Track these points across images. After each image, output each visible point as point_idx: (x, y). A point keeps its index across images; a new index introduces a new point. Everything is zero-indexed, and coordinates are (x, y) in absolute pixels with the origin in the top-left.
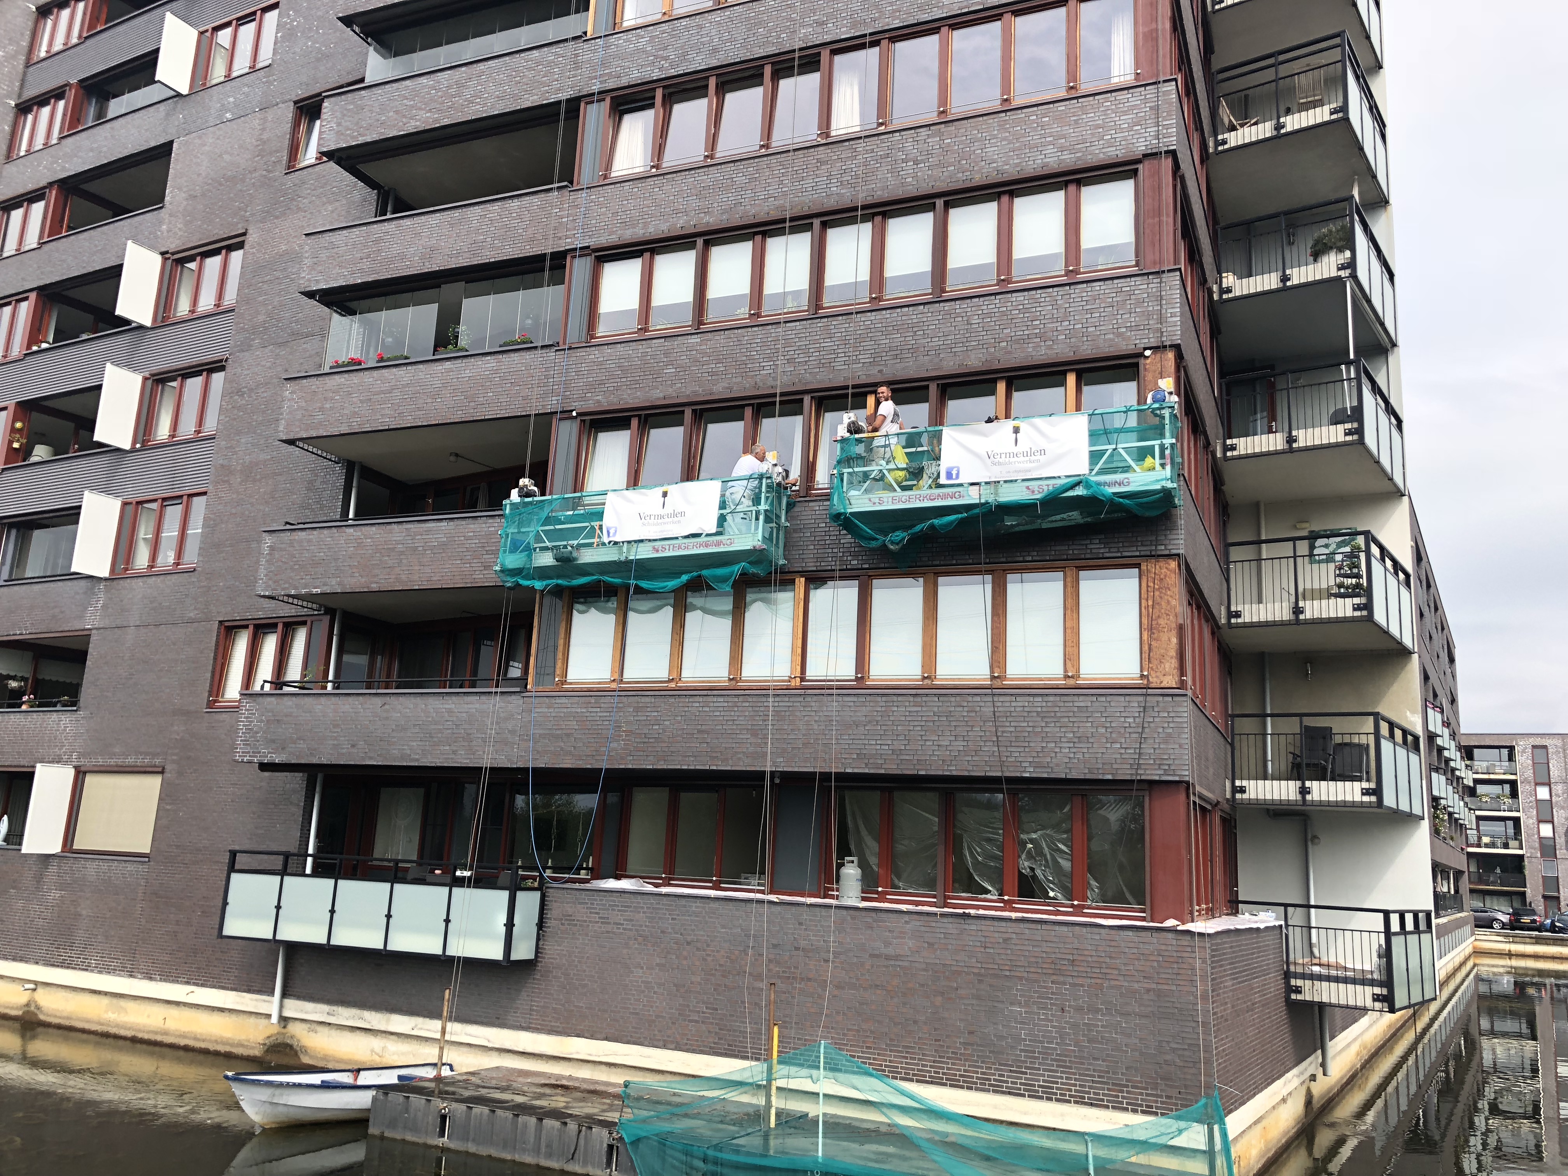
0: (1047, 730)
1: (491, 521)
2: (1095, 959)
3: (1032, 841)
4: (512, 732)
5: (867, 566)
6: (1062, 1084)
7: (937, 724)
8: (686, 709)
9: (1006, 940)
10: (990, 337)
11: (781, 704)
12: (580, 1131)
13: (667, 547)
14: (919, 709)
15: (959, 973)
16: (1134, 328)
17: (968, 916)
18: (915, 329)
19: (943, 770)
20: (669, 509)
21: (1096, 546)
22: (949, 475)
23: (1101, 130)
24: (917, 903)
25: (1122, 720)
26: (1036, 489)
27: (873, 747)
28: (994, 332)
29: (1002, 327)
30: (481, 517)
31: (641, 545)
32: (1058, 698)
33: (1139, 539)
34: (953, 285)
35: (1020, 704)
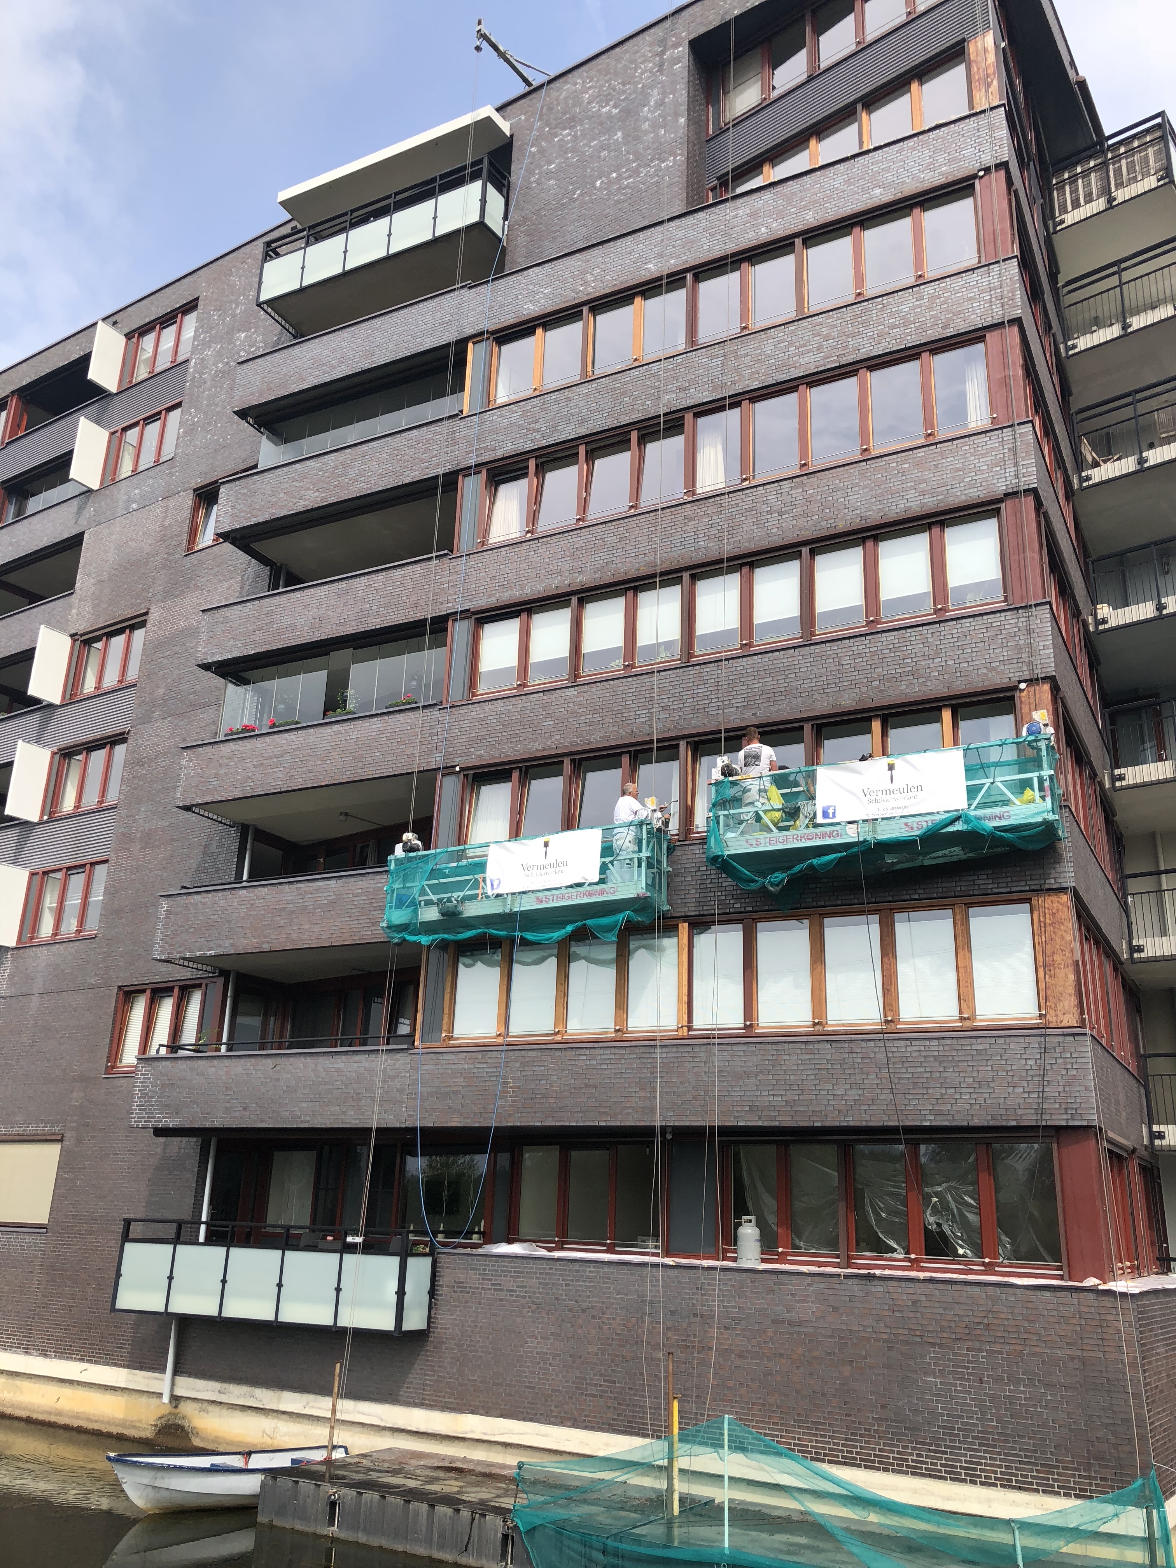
0: (946, 1075)
1: (378, 877)
2: (1012, 1322)
3: (937, 1194)
4: (401, 1091)
5: (750, 909)
6: (986, 1465)
7: (831, 1072)
8: (573, 1063)
9: (914, 1303)
10: (863, 676)
11: (669, 1055)
12: (473, 1520)
13: (551, 898)
14: (811, 1057)
15: (868, 1339)
16: (1007, 662)
17: (873, 1276)
18: (787, 672)
19: (840, 1121)
20: (551, 859)
21: (983, 882)
22: (825, 815)
23: (961, 473)
24: (819, 1264)
25: (1023, 1062)
26: (915, 825)
27: (765, 1098)
28: (866, 672)
29: (873, 666)
30: (368, 873)
31: (524, 896)
32: (955, 1041)
33: (1028, 873)
34: (822, 630)
35: (916, 1049)
